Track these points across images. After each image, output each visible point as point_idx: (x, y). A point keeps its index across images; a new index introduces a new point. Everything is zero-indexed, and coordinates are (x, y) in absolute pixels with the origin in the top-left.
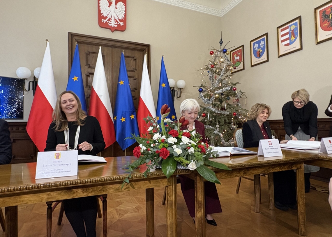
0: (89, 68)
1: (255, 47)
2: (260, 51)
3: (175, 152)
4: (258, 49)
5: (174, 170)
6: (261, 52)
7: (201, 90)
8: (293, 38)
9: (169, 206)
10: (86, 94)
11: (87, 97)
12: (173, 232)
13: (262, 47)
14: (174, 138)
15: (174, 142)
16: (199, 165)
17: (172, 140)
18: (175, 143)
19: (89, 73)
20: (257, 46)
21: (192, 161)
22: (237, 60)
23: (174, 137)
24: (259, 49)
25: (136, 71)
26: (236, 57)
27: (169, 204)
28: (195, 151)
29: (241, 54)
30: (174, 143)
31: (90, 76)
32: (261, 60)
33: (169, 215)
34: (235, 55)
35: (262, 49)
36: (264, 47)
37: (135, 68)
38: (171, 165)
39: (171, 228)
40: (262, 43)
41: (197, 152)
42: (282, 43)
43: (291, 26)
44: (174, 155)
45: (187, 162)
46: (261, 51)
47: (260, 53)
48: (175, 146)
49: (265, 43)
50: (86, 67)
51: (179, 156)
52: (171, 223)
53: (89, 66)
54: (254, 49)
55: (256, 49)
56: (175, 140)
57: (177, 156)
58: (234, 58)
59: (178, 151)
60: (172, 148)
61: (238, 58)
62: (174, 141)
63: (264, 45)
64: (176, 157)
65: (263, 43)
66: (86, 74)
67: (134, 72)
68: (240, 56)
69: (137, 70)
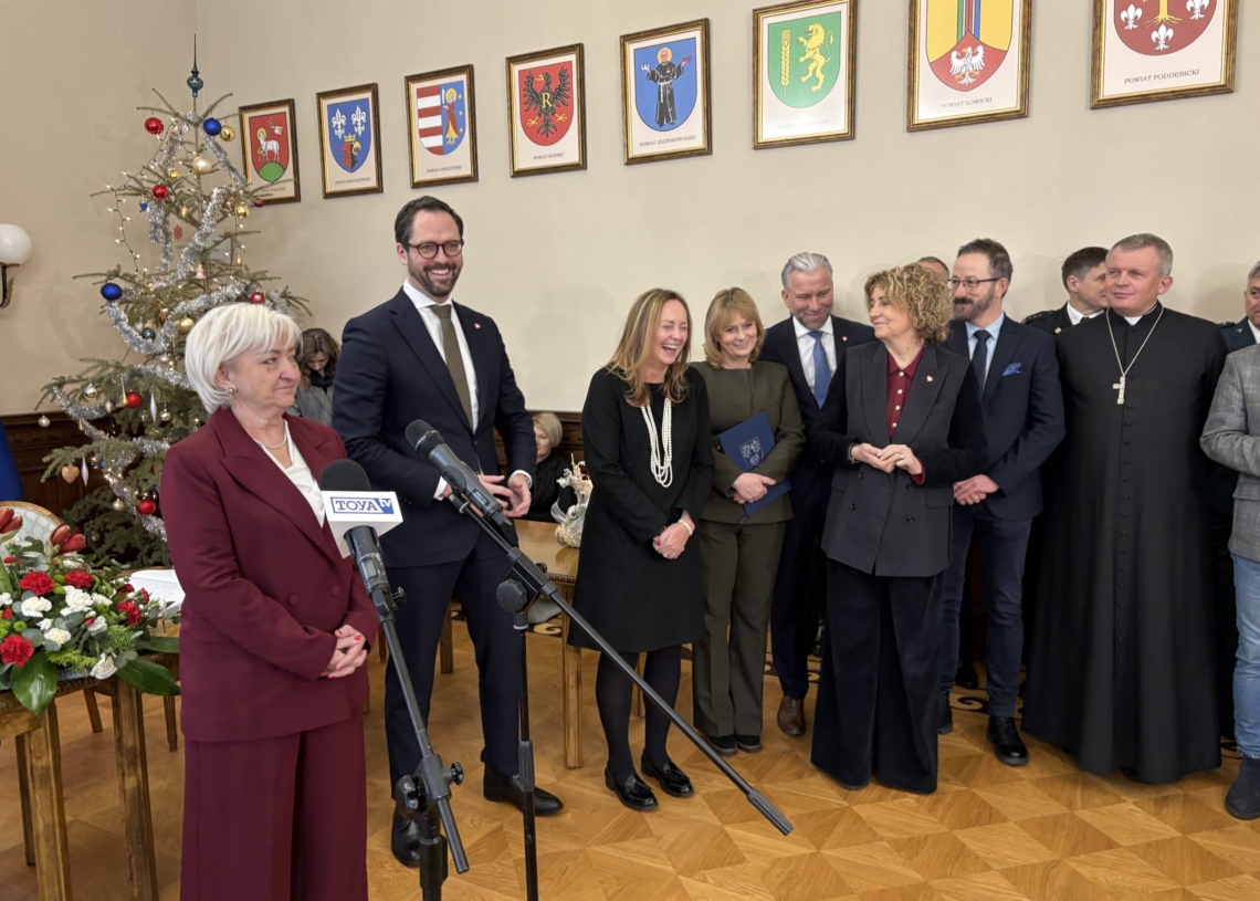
1: (334, 123)
2: (352, 146)
3: (49, 641)
4: (346, 134)
5: (52, 690)
6: (357, 150)
7: (111, 291)
8: (452, 134)
9: (37, 784)
12: (55, 847)
13: (360, 129)
14: (42, 598)
15: (43, 612)
16: (123, 664)
17: (33, 606)
18: (46, 614)
20: (343, 121)
21: (103, 656)
22: (271, 153)
23: (39, 597)
24: (350, 136)
26: (268, 139)
27: (37, 779)
28: (109, 624)
29: (284, 131)
30: (41, 615)
32: (356, 180)
33: (39, 808)
34: (262, 134)
35: (358, 139)
36: (366, 133)
38: (40, 679)
39: (47, 839)
40: (359, 117)
41: (115, 627)
42: (424, 139)
43: (447, 87)
44: (48, 649)
45: (88, 660)
46: (357, 145)
47: (352, 154)
48: (45, 624)
49: (368, 118)
51: (64, 648)
52: (46, 826)
54: (332, 130)
55: (339, 132)
56: (46, 605)
57: (57, 649)
58: (256, 144)
59: (57, 635)
60: (38, 628)
61: (273, 146)
62: (42, 609)
63: (366, 124)
64: (53, 652)
65: (363, 118)
68: (281, 139)
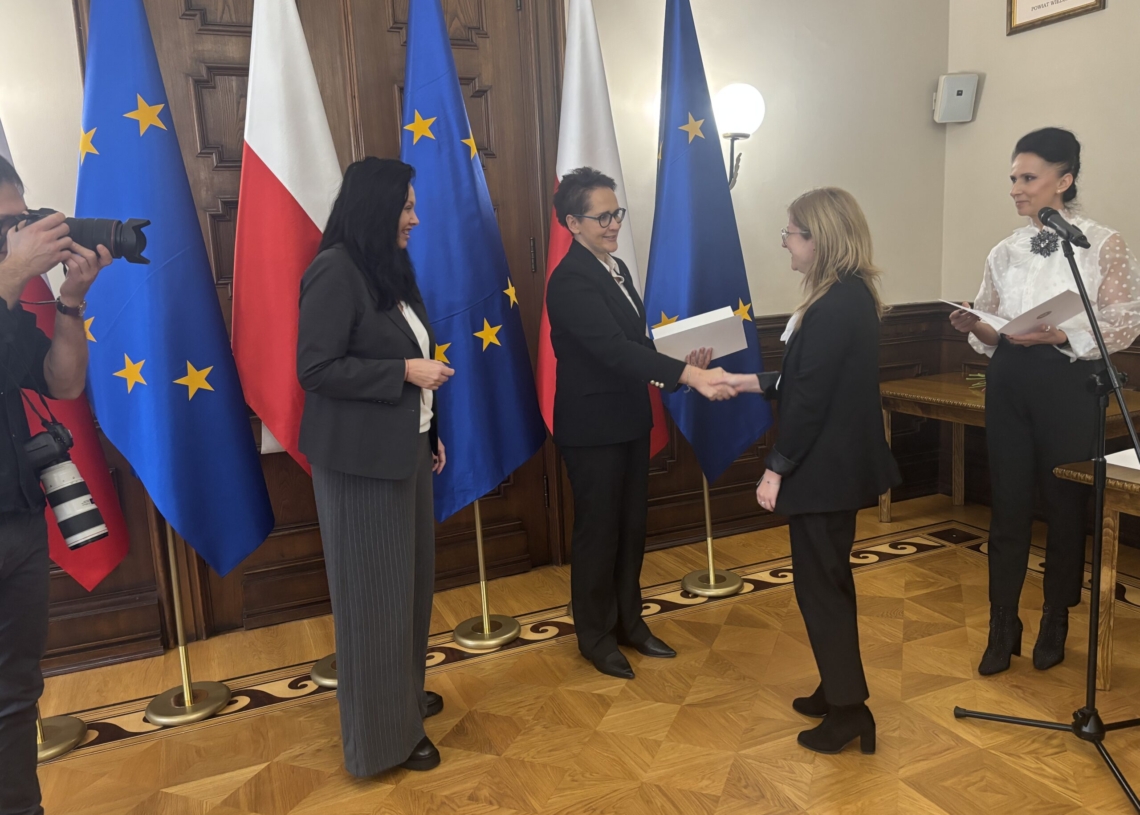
0: (201, 32)
10: (202, 196)
11: (213, 217)
19: (209, 69)
25: (479, 41)
31: (214, 87)
37: (475, 25)
50: (185, 28)
53: (204, 21)
66: (187, 75)
67: (475, 47)
69: (485, 35)
